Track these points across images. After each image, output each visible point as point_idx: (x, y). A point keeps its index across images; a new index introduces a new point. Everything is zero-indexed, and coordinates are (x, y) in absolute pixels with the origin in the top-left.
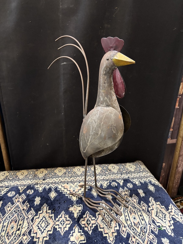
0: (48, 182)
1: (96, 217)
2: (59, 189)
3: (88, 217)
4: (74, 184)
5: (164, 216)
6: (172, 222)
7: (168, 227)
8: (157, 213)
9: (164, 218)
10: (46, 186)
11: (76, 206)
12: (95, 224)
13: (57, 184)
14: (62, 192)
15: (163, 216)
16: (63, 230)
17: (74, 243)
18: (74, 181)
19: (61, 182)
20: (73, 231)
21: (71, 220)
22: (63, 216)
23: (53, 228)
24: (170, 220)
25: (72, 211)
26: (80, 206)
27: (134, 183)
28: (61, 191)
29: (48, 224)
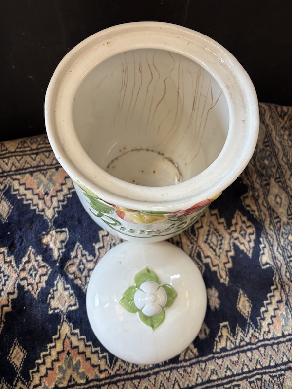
1: (94, 255)
2: (15, 193)
4: (45, 175)
5: (219, 242)
6: (232, 253)
7: (221, 266)
8: (208, 235)
9: (219, 247)
11: (54, 231)
13: (9, 178)
14: (22, 200)
15: (218, 240)
16: (35, 289)
17: (59, 311)
18: (45, 165)
19: (16, 171)
20: (55, 288)
21: (48, 265)
22: (32, 258)
23: (16, 285)
24: (229, 249)
25: (48, 245)
26: (62, 232)
28: (19, 198)
29: (6, 278)
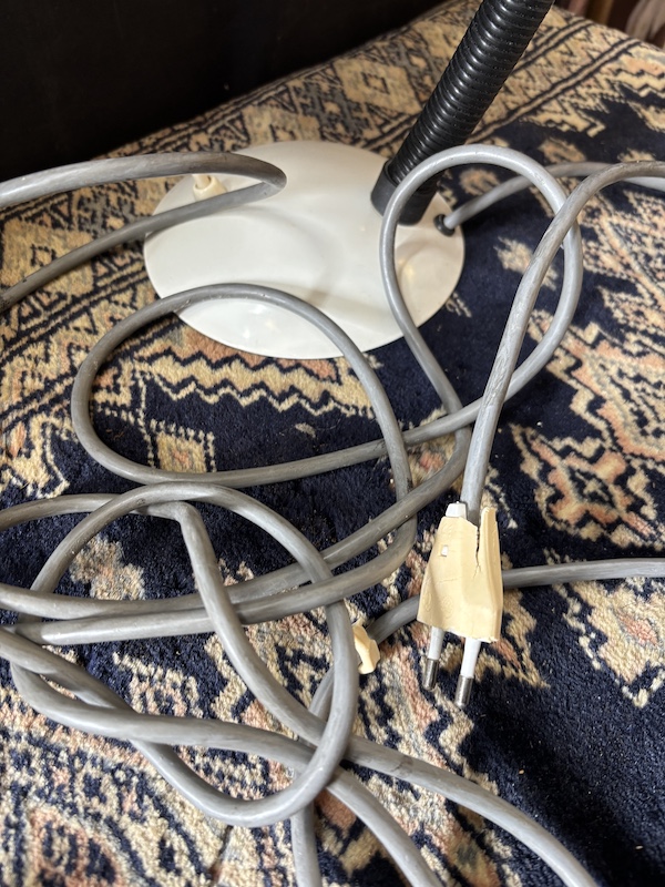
0: (40, 385)
3: (555, 460)
10: (57, 422)
12: (631, 471)
20: (575, 606)
27: (565, 128)
